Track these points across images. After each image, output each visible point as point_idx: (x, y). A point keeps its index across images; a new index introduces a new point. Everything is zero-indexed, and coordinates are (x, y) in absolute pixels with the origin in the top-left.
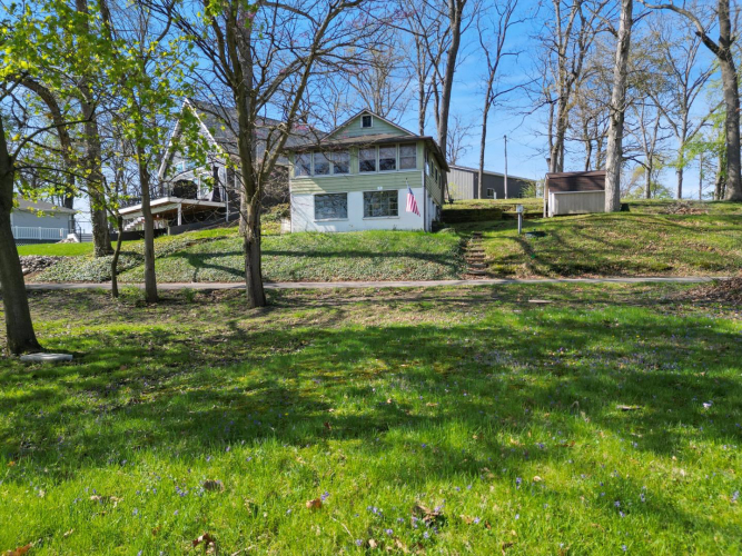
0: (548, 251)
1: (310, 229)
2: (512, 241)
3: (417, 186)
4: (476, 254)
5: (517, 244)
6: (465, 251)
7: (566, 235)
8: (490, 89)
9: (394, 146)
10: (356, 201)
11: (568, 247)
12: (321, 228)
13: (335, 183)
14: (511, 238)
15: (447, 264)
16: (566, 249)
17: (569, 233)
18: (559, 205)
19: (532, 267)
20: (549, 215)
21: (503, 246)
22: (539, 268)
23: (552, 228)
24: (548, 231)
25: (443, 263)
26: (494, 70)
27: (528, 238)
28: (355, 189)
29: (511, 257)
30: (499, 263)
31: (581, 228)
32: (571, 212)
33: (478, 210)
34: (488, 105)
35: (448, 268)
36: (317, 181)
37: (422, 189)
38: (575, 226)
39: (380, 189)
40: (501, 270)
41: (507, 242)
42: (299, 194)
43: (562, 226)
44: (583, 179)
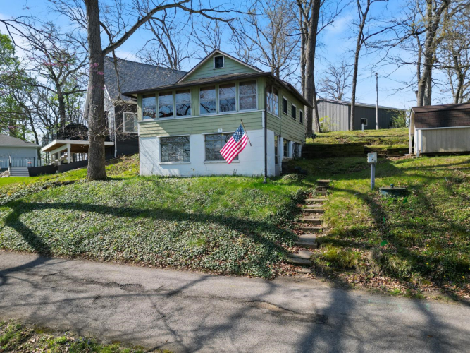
0: (410, 226)
1: (157, 172)
2: (360, 202)
3: (256, 127)
4: (311, 218)
5: (366, 207)
6: (299, 211)
7: (438, 196)
8: (361, 33)
9: (233, 85)
10: (197, 144)
11: (441, 219)
12: (165, 172)
13: (178, 126)
14: (360, 195)
15: (263, 241)
16: (438, 224)
17: (442, 191)
18: (427, 143)
19: (383, 261)
20: (416, 152)
21: (348, 208)
22: (394, 262)
23: (417, 181)
24: (412, 187)
25: (258, 239)
26: (365, 16)
27: (382, 198)
28: (196, 132)
29: (354, 232)
30: (336, 244)
31: (460, 181)
32: (442, 150)
33: (340, 145)
34: (359, 46)
35: (261, 249)
36: (161, 124)
37: (263, 130)
38: (450, 178)
39: (220, 131)
40: (333, 261)
41: (353, 201)
42: (147, 137)
43: (431, 179)
44: (456, 113)
